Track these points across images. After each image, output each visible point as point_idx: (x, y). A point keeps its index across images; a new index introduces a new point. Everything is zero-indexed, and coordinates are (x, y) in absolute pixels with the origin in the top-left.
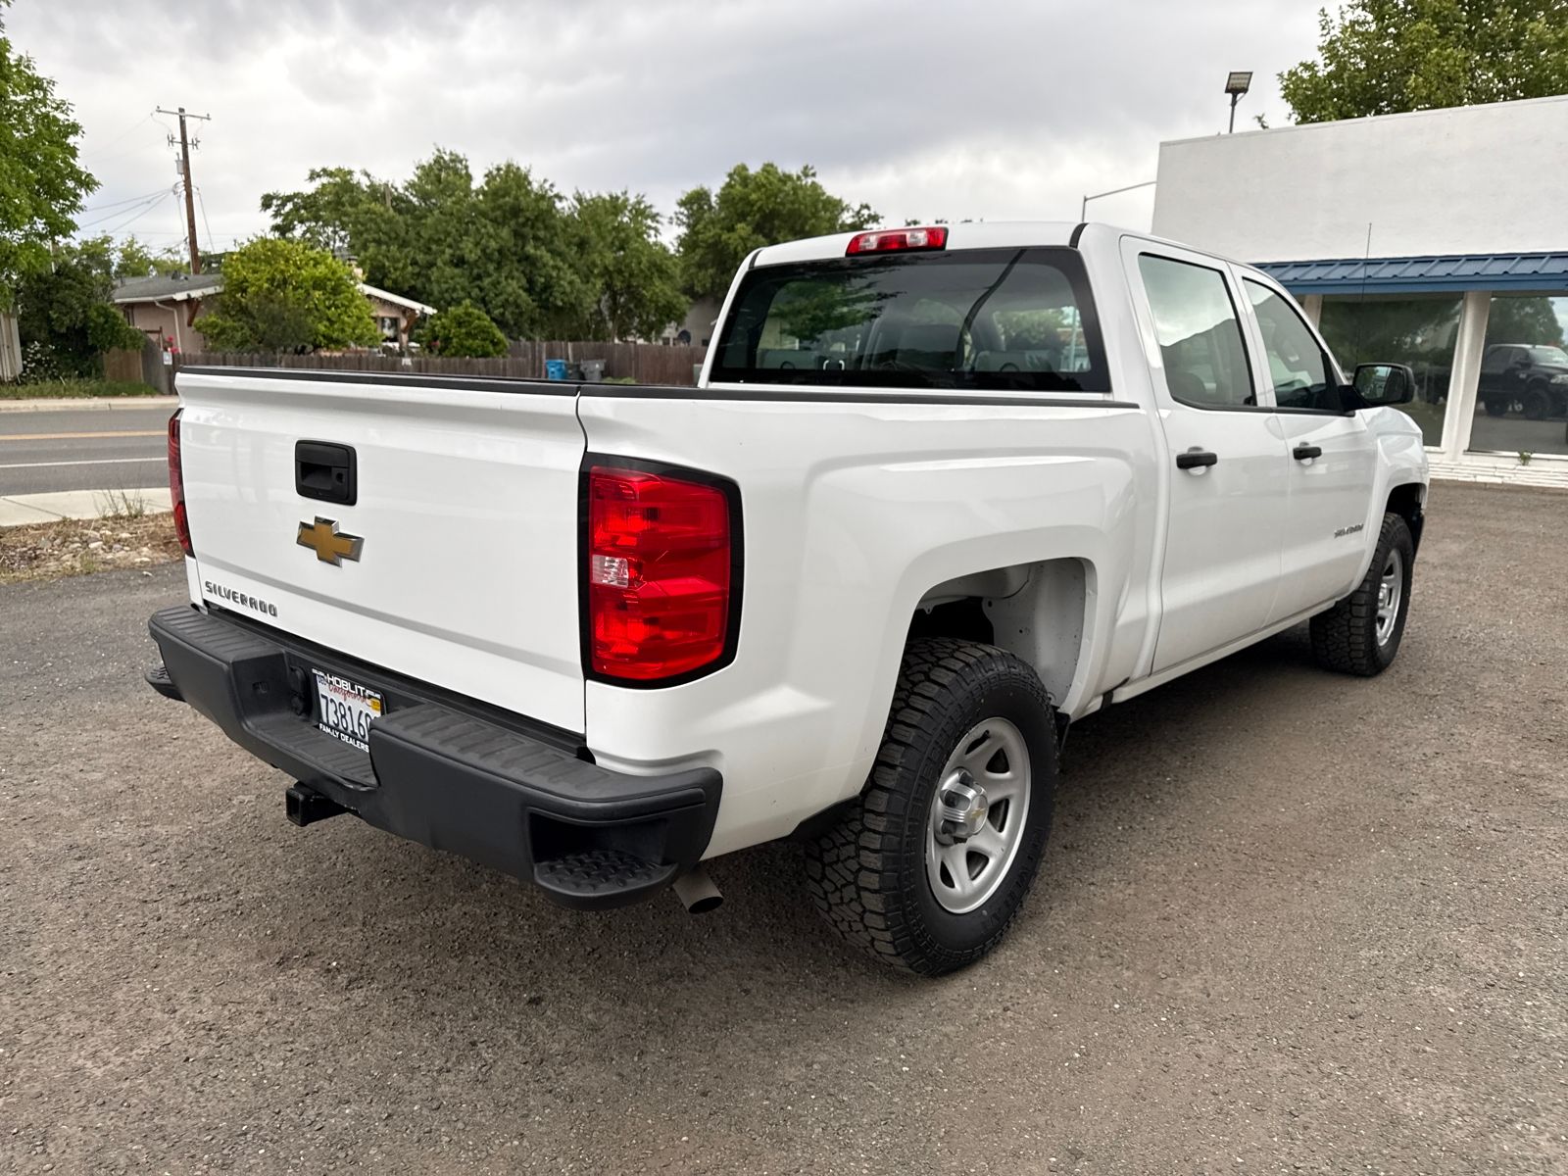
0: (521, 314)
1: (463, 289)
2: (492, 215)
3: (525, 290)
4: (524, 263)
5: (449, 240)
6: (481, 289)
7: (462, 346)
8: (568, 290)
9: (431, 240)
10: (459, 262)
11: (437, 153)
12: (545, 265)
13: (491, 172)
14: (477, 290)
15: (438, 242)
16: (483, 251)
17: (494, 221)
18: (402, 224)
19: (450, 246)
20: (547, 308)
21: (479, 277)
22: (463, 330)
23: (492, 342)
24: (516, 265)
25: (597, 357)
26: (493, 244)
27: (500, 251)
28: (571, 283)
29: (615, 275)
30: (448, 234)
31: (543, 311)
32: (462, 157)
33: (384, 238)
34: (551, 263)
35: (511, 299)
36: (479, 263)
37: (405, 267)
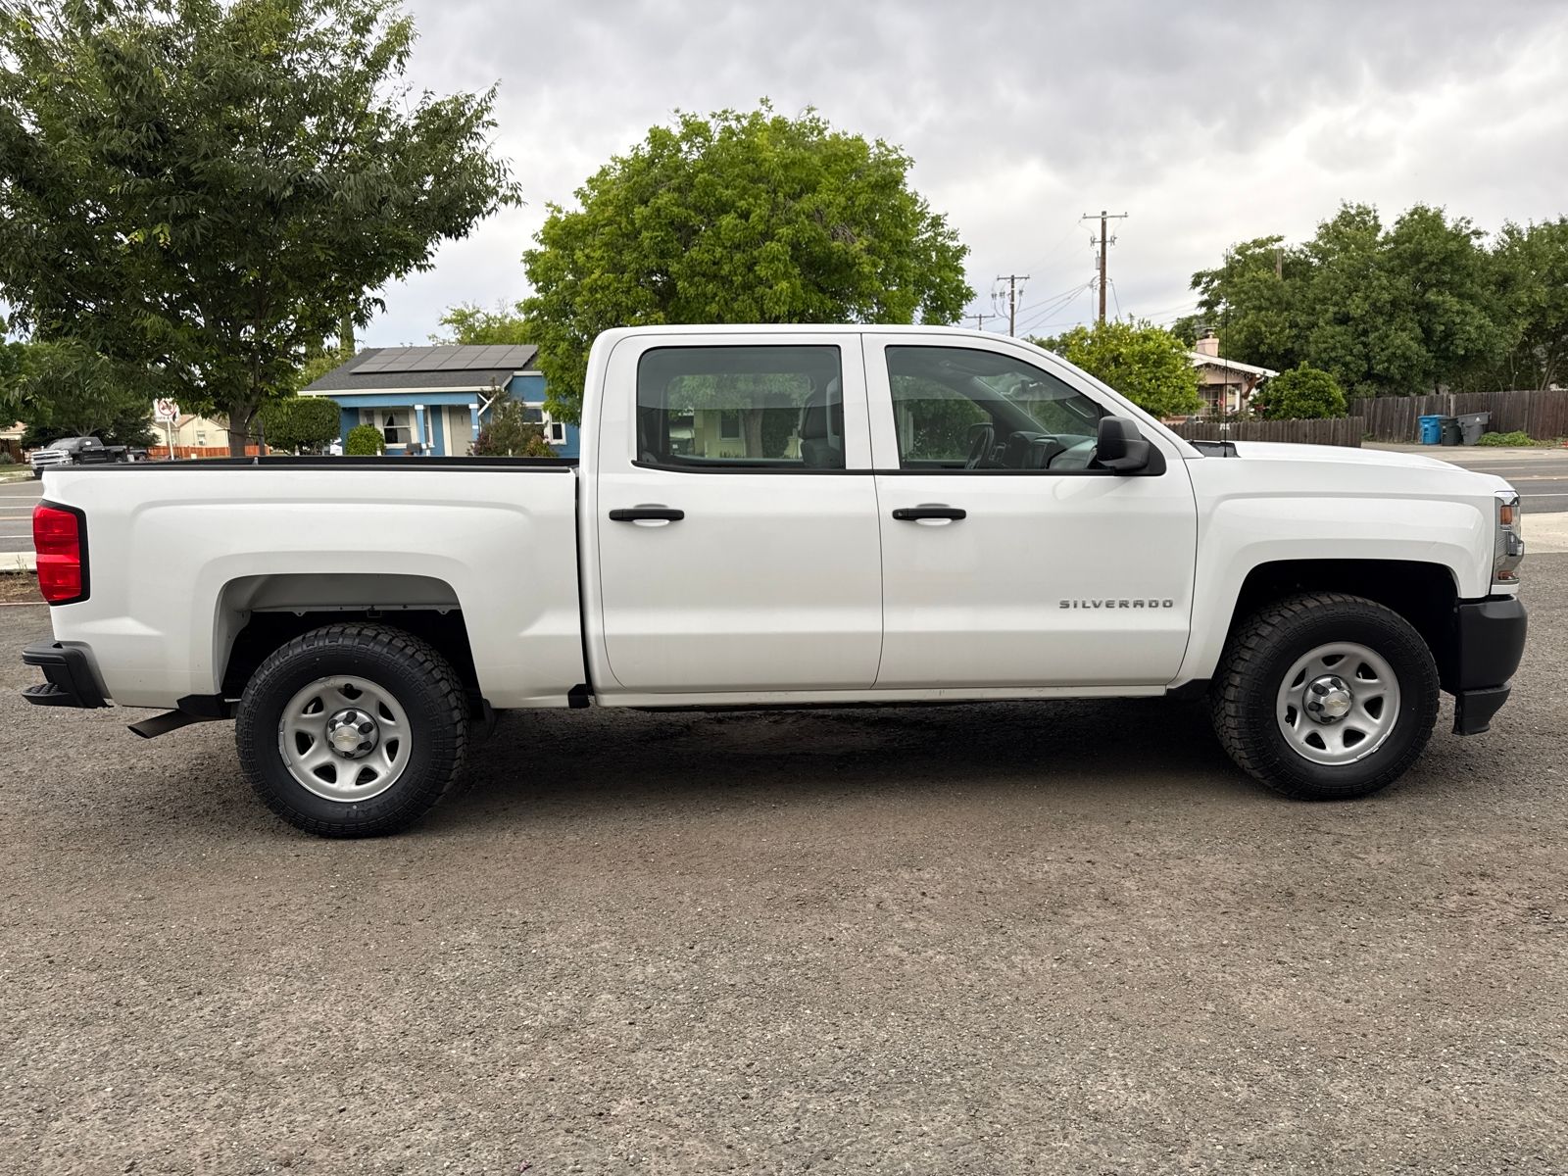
0: (1411, 367)
1: (1344, 347)
2: (1388, 266)
3: (1420, 342)
4: (1422, 312)
5: (1336, 298)
6: (1365, 345)
7: (1292, 408)
8: (1474, 335)
9: (1317, 300)
10: (1343, 320)
11: (1343, 209)
12: (1446, 311)
13: (1402, 219)
14: (1360, 347)
15: (1324, 301)
16: (1374, 304)
17: (1391, 271)
18: (1287, 288)
19: (1336, 304)
20: (1447, 359)
21: (1365, 333)
22: (1297, 392)
23: (1327, 401)
24: (1411, 315)
25: (1482, 409)
26: (1386, 296)
27: (1393, 303)
28: (1480, 327)
29: (1550, 312)
30: (1335, 291)
31: (1441, 361)
32: (1371, 208)
33: (1265, 304)
34: (1457, 307)
35: (1399, 352)
36: (1366, 318)
37: (1282, 330)
